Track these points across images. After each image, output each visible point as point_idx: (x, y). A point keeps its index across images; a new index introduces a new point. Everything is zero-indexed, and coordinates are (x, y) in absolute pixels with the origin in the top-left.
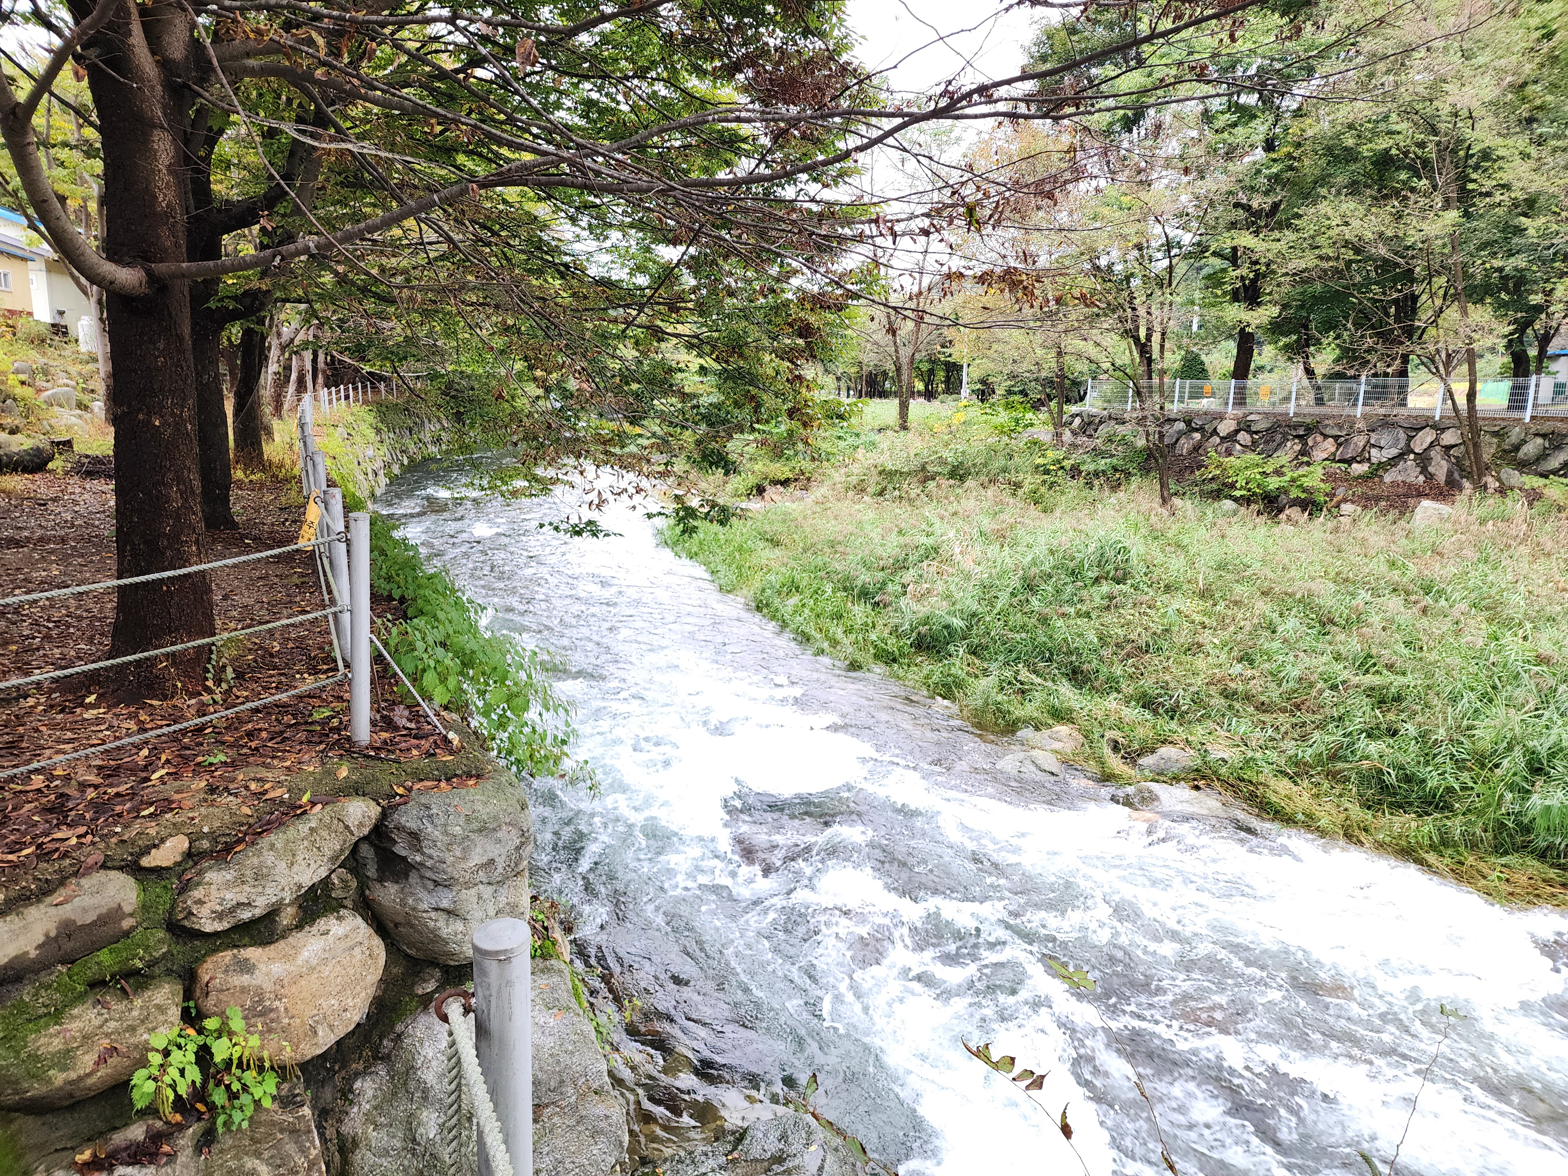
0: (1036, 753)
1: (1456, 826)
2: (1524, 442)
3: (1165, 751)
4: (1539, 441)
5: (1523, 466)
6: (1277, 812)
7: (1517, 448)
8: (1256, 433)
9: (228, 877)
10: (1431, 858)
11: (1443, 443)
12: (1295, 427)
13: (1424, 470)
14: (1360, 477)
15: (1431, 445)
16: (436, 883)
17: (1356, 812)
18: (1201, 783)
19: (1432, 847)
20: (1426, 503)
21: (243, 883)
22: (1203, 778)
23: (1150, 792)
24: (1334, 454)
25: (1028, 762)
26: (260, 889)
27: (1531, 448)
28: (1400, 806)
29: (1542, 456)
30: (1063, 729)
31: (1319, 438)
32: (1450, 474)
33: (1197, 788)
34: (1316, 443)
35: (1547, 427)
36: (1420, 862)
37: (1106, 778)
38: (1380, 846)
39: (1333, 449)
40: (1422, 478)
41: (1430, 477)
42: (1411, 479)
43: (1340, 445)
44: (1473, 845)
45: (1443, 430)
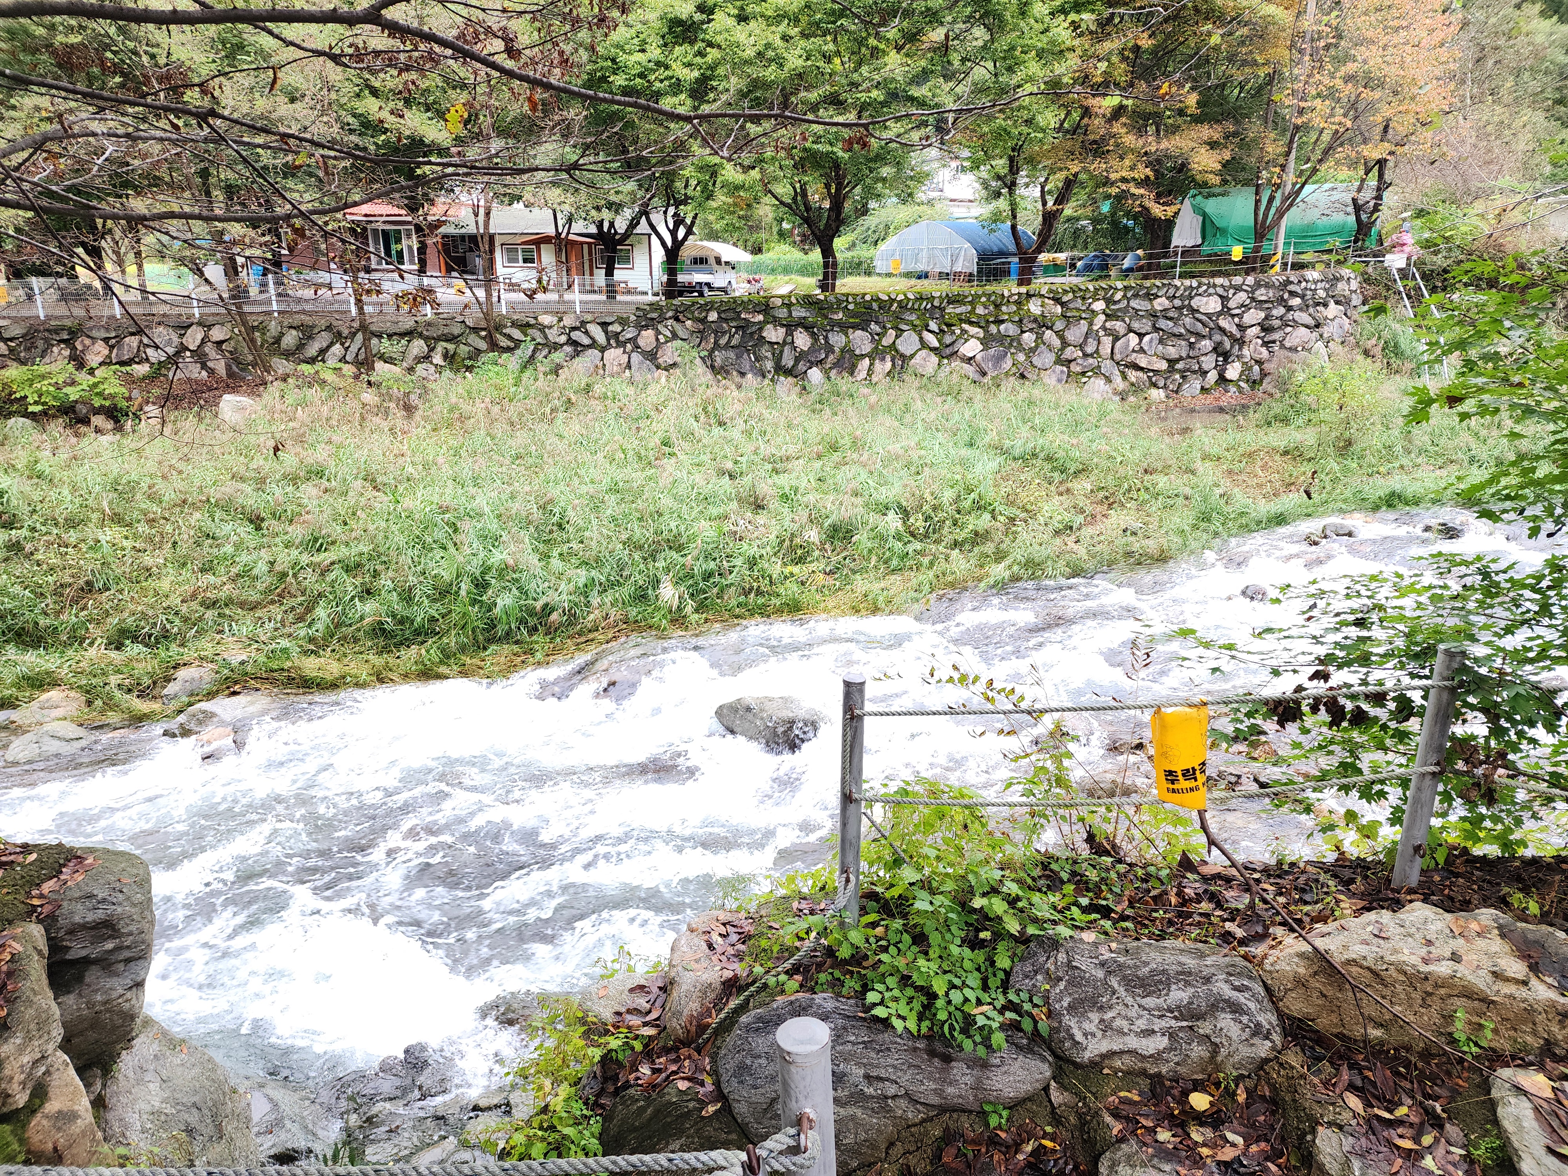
0: (47, 727)
1: (451, 640)
2: (282, 334)
3: (182, 674)
4: (294, 332)
5: (287, 354)
6: (318, 685)
7: (278, 340)
8: (11, 339)
9: (18, 1041)
10: (443, 669)
11: (214, 339)
12: (57, 331)
13: (204, 366)
14: (145, 378)
15: (203, 342)
16: (128, 961)
17: (378, 661)
18: (237, 688)
19: (441, 662)
20: (227, 397)
21: (31, 1039)
22: (236, 683)
23: (204, 712)
24: (109, 357)
25: (47, 739)
26: (46, 1037)
27: (290, 339)
28: (405, 643)
29: (301, 346)
30: (54, 695)
31: (87, 342)
32: (228, 367)
33: (235, 693)
34: (86, 348)
35: (297, 319)
36: (440, 677)
37: (138, 720)
38: (406, 676)
39: (106, 352)
40: (204, 374)
41: (212, 372)
42: (195, 375)
43: (112, 347)
44: (463, 649)
45: (210, 327)
